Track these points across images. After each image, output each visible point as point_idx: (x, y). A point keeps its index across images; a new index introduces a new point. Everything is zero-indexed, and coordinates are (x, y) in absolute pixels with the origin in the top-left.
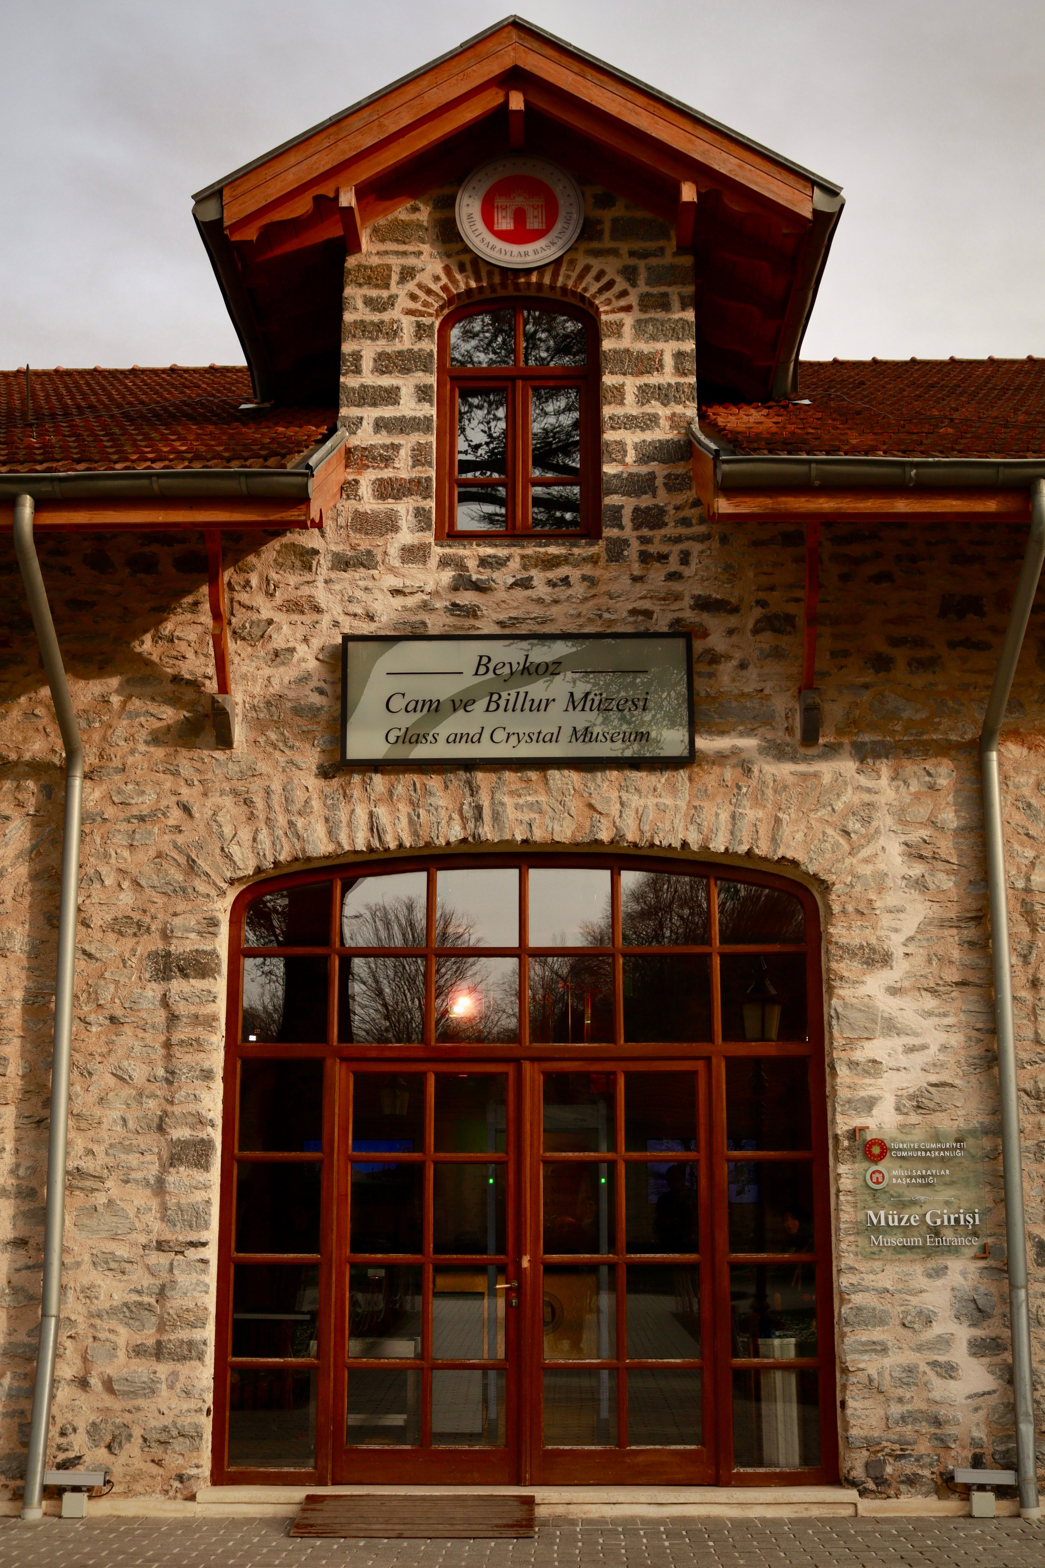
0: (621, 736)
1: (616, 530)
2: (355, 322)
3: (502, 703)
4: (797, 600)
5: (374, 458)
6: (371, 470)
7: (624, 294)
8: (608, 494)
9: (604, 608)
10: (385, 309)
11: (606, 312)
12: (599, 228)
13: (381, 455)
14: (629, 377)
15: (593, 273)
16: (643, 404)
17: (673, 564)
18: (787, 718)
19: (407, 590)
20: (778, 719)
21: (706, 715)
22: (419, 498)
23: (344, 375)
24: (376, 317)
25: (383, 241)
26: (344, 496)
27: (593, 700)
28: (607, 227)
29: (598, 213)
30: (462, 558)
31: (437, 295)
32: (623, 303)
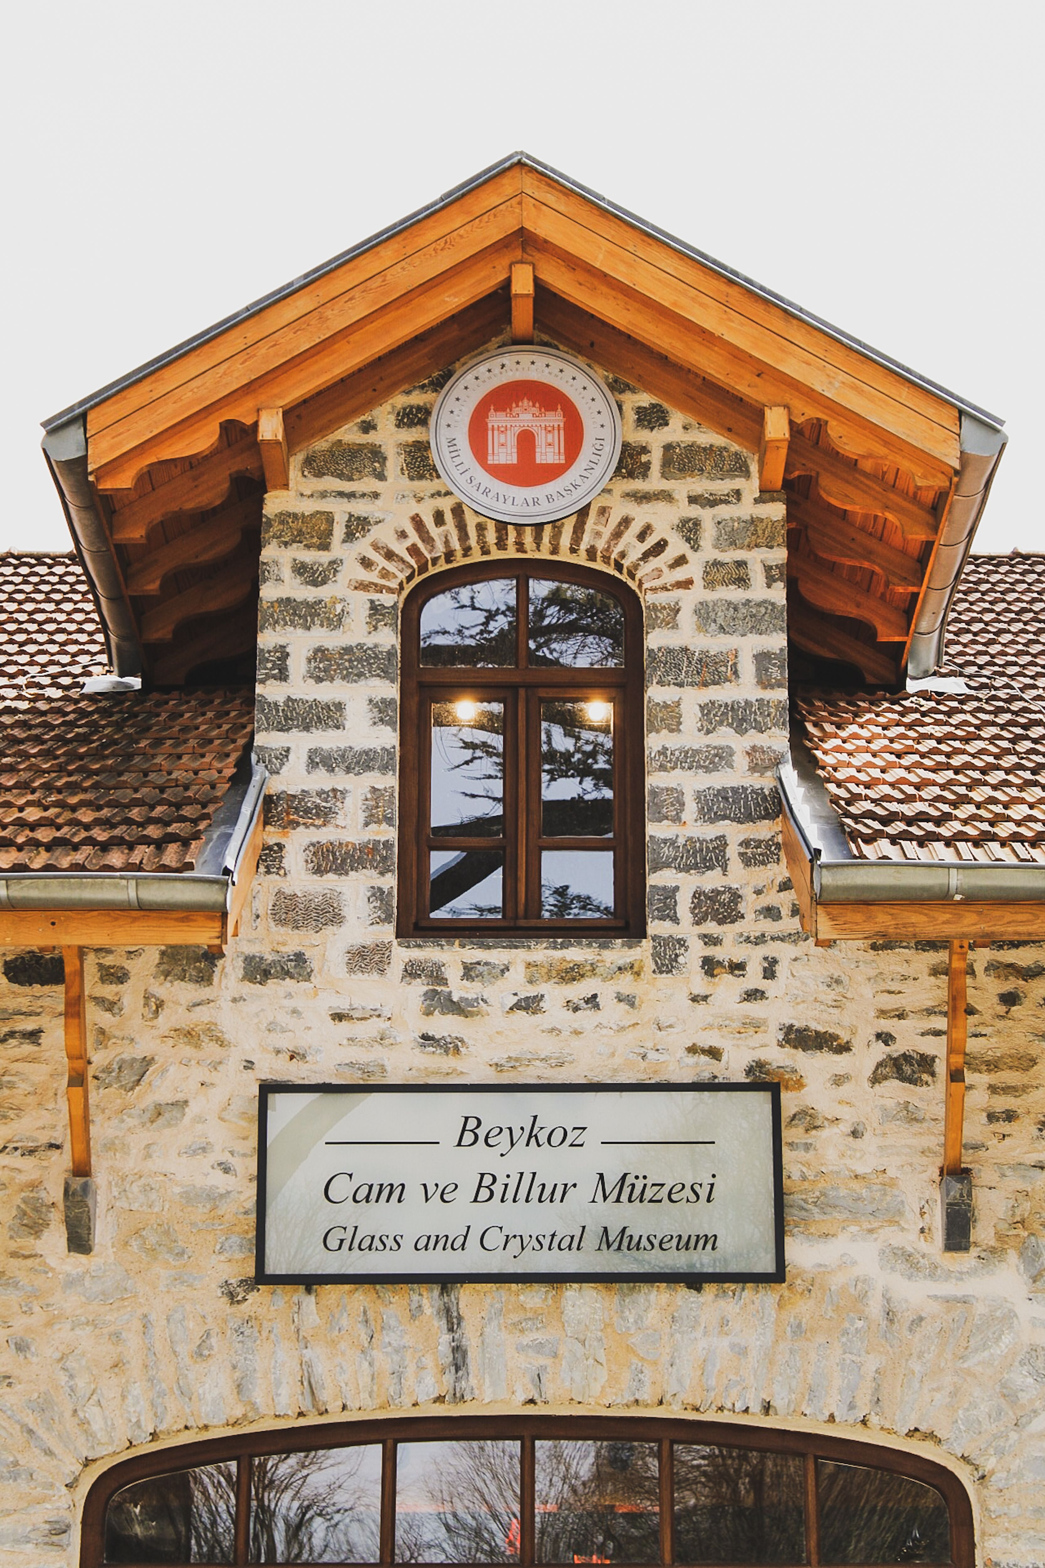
0: (675, 1241)
1: (668, 923)
2: (280, 601)
3: (498, 1189)
4: (937, 1033)
5: (307, 811)
6: (301, 828)
7: (681, 561)
8: (655, 869)
9: (649, 1045)
10: (324, 582)
11: (654, 590)
12: (644, 458)
13: (317, 807)
14: (688, 689)
15: (635, 528)
16: (708, 732)
17: (753, 978)
18: (922, 1214)
19: (356, 1014)
20: (909, 1215)
21: (802, 1208)
22: (374, 873)
23: (263, 682)
24: (309, 594)
25: (319, 474)
26: (262, 869)
27: (633, 1185)
28: (656, 458)
29: (643, 436)
30: (439, 966)
31: (403, 561)
32: (680, 574)
